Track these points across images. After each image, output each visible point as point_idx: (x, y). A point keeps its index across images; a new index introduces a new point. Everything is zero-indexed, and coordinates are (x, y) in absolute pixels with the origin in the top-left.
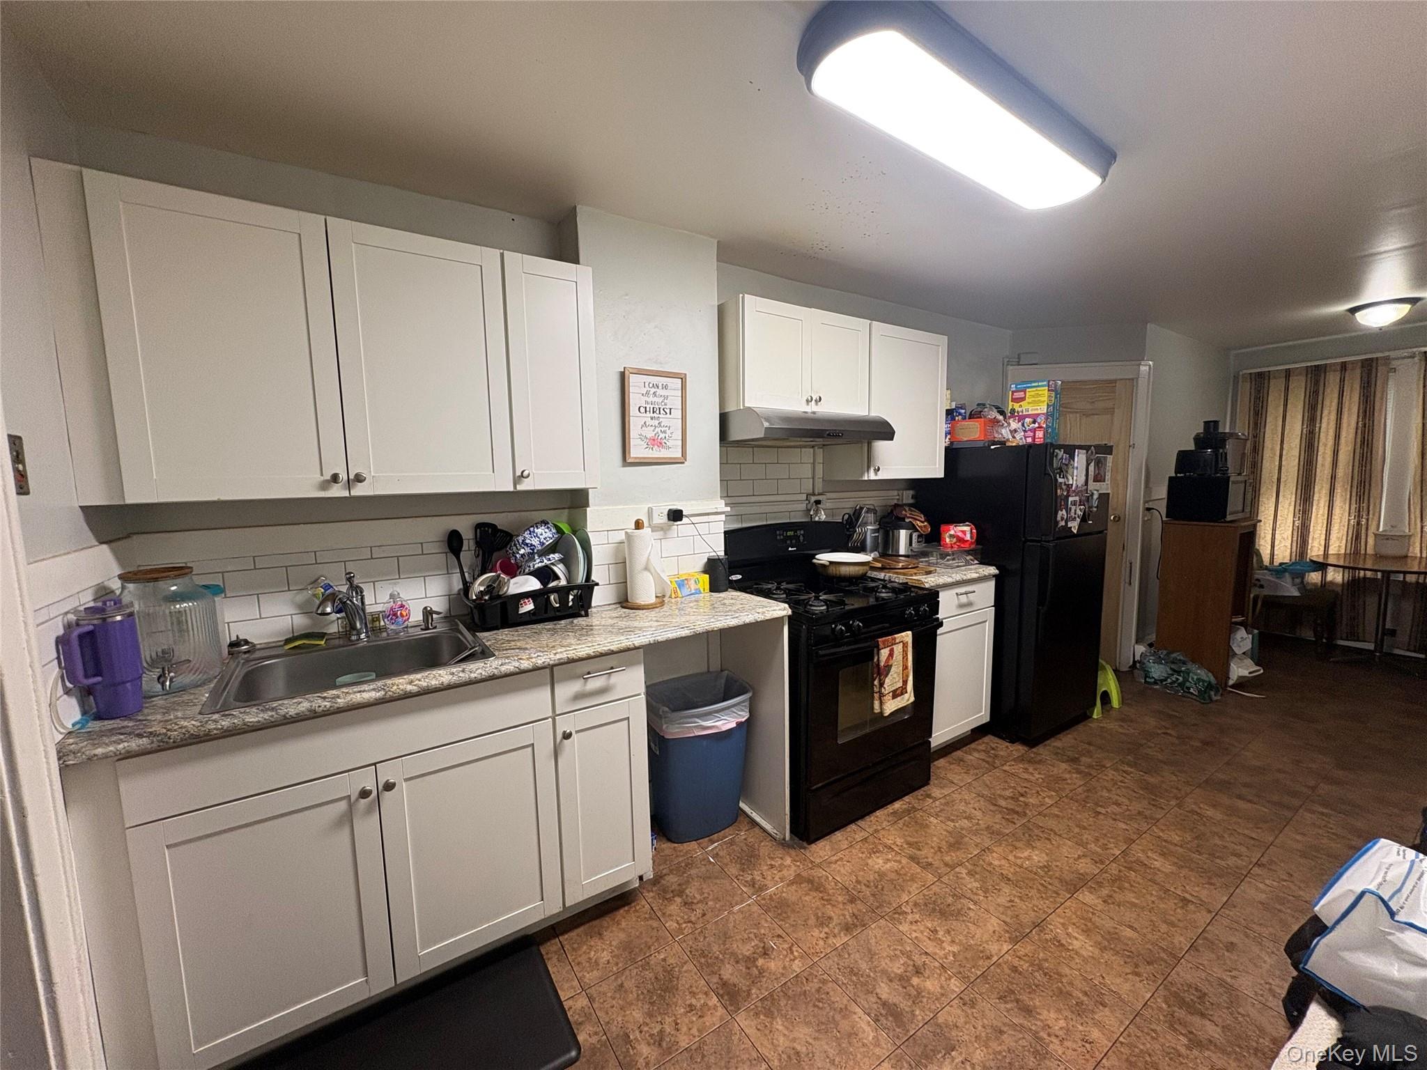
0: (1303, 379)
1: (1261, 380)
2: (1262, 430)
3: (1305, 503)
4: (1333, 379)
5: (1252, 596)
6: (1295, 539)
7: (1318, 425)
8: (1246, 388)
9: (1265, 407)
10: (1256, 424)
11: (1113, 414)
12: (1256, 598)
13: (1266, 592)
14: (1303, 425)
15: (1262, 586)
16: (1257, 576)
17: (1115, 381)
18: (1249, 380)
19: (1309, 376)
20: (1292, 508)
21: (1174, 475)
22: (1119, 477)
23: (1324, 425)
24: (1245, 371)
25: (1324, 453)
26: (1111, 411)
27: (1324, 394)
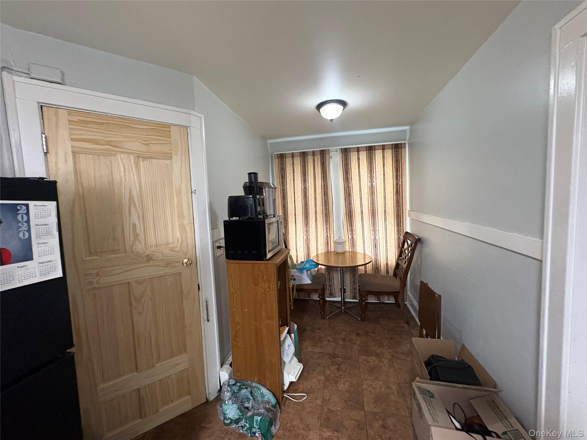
0: (299, 158)
1: (282, 157)
2: (286, 187)
3: (307, 226)
4: (310, 159)
5: (291, 286)
6: (305, 246)
7: (307, 184)
8: (276, 162)
9: (285, 173)
10: (283, 183)
11: (171, 158)
12: (293, 285)
13: (297, 282)
14: (301, 184)
15: (295, 279)
16: (292, 274)
17: (169, 126)
18: (277, 158)
19: (301, 157)
20: (302, 229)
21: (227, 219)
22: (186, 222)
23: (309, 184)
24: (275, 153)
25: (311, 199)
26: (168, 156)
27: (308, 167)
